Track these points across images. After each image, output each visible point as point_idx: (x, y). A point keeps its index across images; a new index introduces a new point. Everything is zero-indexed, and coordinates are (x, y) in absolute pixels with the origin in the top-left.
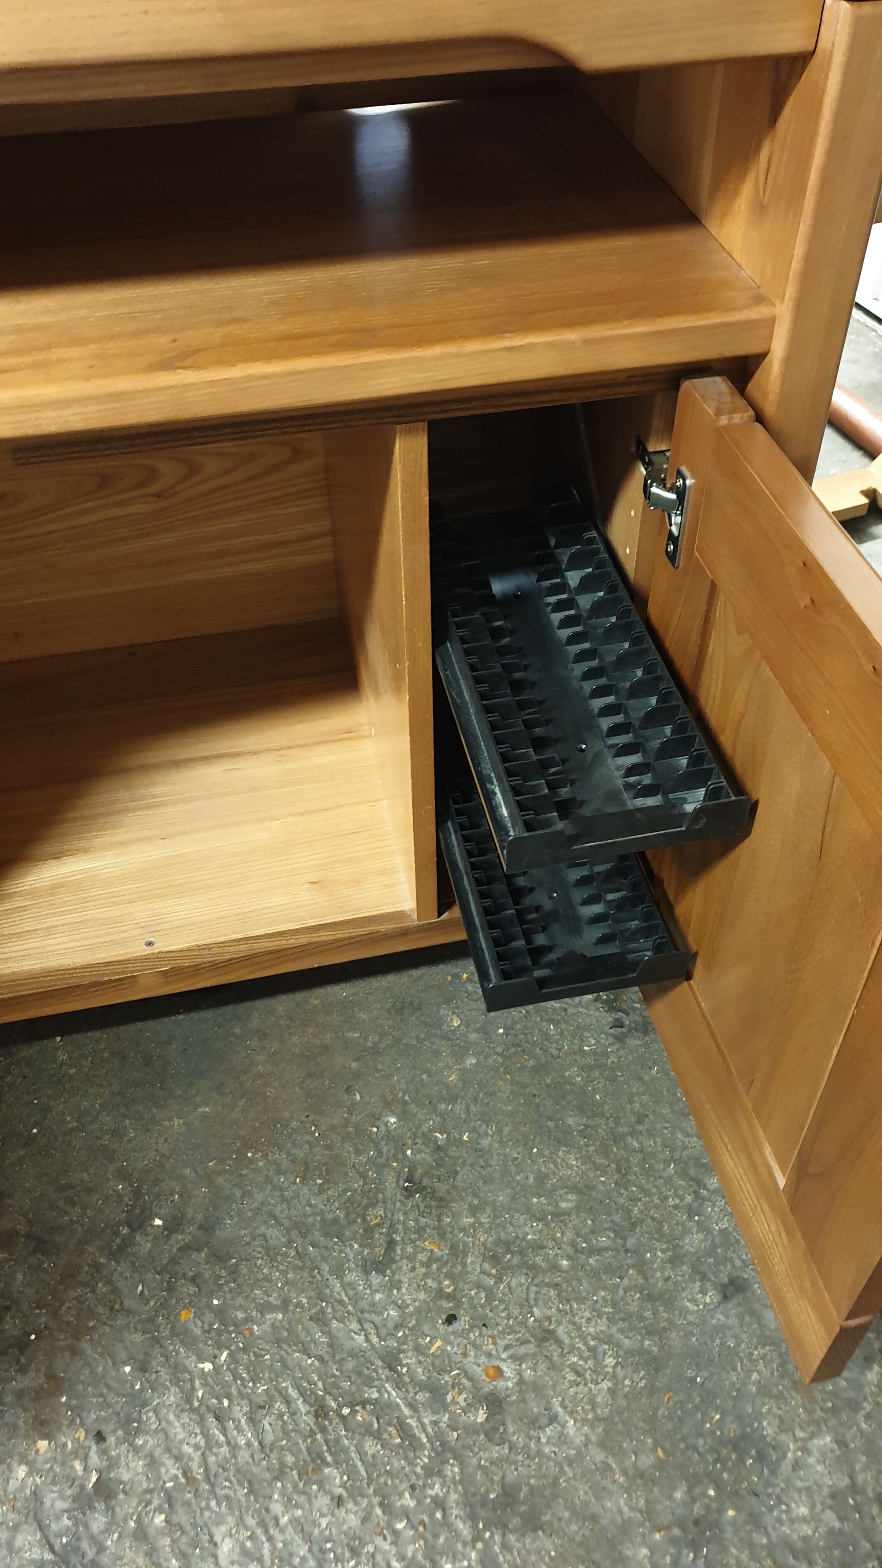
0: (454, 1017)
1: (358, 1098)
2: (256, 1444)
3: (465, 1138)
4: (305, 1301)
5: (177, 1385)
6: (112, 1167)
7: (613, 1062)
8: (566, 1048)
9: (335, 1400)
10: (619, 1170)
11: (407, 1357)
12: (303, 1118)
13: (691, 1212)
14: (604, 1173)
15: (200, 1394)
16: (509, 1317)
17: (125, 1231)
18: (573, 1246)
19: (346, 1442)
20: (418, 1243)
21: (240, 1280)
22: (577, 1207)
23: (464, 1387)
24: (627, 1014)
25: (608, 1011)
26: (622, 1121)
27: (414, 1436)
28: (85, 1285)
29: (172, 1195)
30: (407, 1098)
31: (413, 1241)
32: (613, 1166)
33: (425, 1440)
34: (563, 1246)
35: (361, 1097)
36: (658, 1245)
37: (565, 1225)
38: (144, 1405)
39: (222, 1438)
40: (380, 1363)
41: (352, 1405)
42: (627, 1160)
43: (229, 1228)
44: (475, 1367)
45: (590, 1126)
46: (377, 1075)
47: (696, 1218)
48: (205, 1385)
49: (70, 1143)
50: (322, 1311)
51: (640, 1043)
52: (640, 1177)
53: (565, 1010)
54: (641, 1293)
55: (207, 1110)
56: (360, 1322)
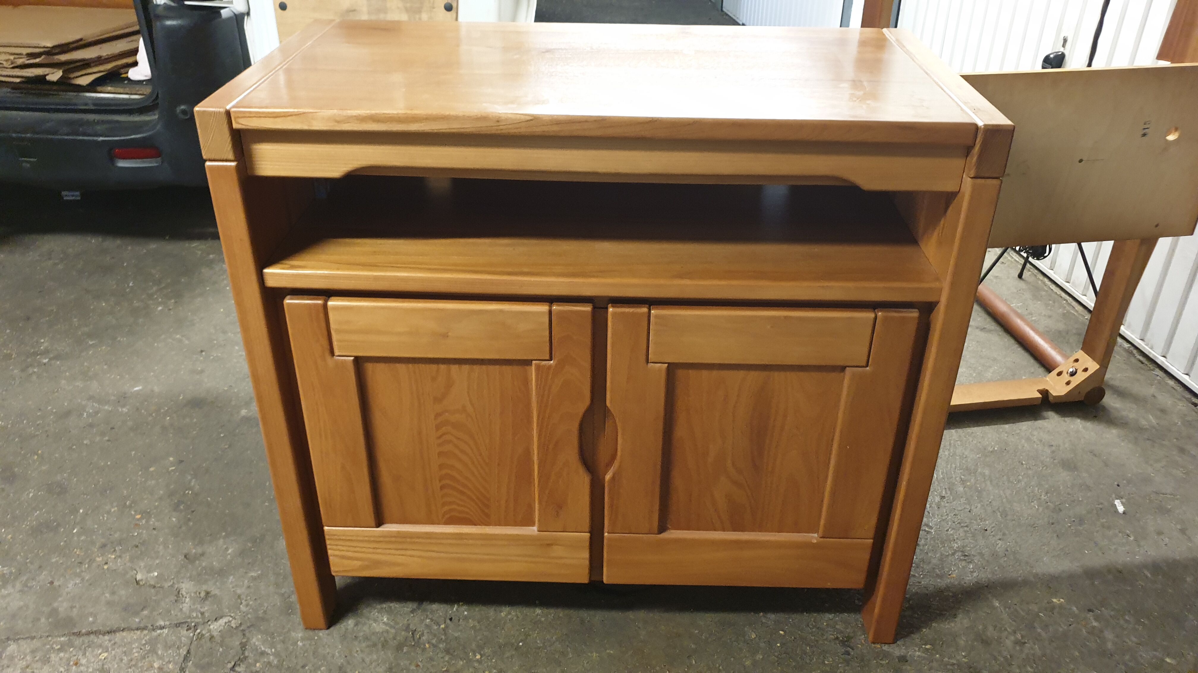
0: (753, 633)
1: (694, 662)
8: (815, 660)
12: (663, 666)
24: (853, 649)
25: (842, 646)
30: (721, 668)
35: (695, 662)
49: (538, 653)
51: (858, 665)
53: (817, 641)
55: (611, 652)
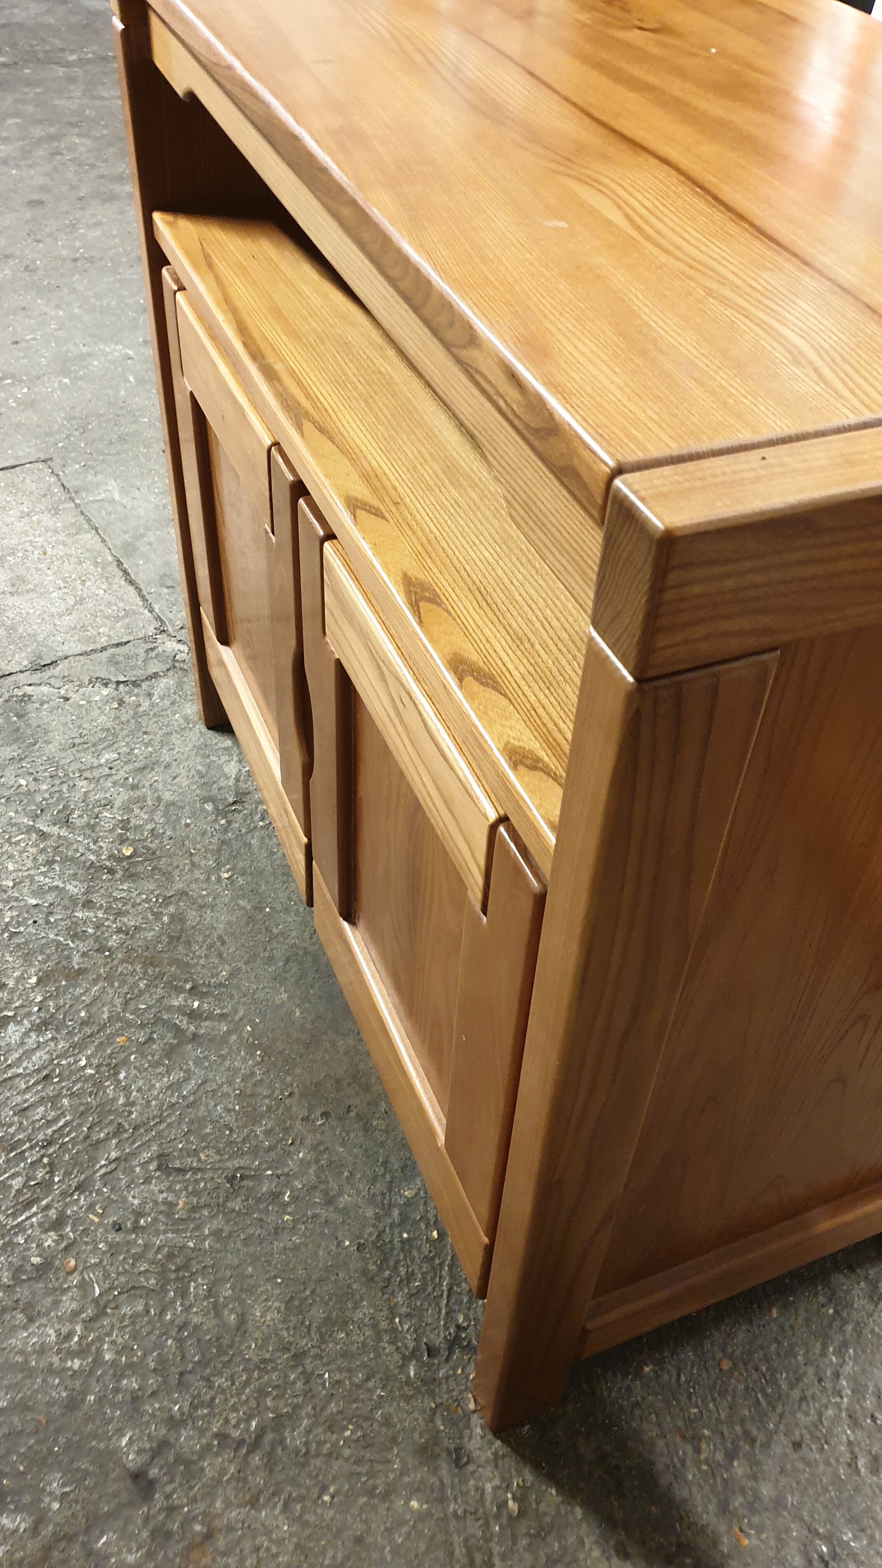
2: (26, 1105)
3: (286, 1217)
4: (133, 1116)
5: (70, 1047)
6: (241, 965)
7: (385, 1348)
9: (55, 1152)
10: (265, 1361)
11: (86, 1197)
13: (222, 1437)
14: (260, 1348)
15: (63, 1062)
16: (118, 1274)
17: (188, 986)
18: (185, 1324)
19: (22, 1165)
20: (184, 1193)
21: (150, 1069)
22: (225, 1325)
23: (59, 1244)
26: (318, 1362)
27: (24, 1212)
28: (145, 973)
29: (220, 1008)
30: (323, 1162)
31: (186, 1188)
32: (268, 1356)
33: (20, 1220)
34: (185, 1314)
35: (320, 1125)
36: (187, 1404)
37: (205, 1315)
38: (57, 1030)
39: (31, 1083)
40: (82, 1179)
41: (50, 1164)
42: (275, 1369)
43: (193, 1052)
44: (77, 1251)
45: (309, 1330)
46: (344, 1134)
47: (216, 1443)
48: (69, 1065)
50: (126, 1131)
51: (412, 1376)
52: (257, 1383)
54: (139, 1389)
55: (298, 1014)
56: (116, 1159)
